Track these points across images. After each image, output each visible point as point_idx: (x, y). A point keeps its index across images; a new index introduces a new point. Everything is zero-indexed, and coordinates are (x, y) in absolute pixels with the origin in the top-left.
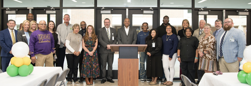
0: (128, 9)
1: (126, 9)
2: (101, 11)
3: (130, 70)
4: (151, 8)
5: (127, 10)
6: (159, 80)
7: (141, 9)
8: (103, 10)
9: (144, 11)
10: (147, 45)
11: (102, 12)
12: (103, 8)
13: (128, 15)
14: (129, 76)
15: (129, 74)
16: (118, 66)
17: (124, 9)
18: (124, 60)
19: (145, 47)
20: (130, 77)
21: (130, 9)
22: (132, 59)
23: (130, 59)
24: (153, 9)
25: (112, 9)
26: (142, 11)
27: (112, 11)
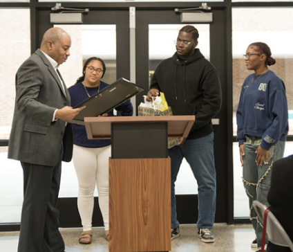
0: (134, 8)
1: (127, 9)
2: (51, 14)
3: (145, 194)
4: (204, 6)
5: (132, 11)
6: (233, 225)
7: (173, 9)
8: (58, 11)
9: (183, 14)
10: (192, 118)
11: (54, 18)
12: (58, 7)
13: (134, 27)
14: (144, 211)
15: (144, 206)
16: (110, 183)
17: (124, 9)
18: (127, 164)
19: (188, 122)
20: (145, 214)
21: (140, 8)
22: (151, 160)
23: (145, 160)
24: (209, 8)
25: (87, 10)
26: (179, 14)
27: (84, 14)
